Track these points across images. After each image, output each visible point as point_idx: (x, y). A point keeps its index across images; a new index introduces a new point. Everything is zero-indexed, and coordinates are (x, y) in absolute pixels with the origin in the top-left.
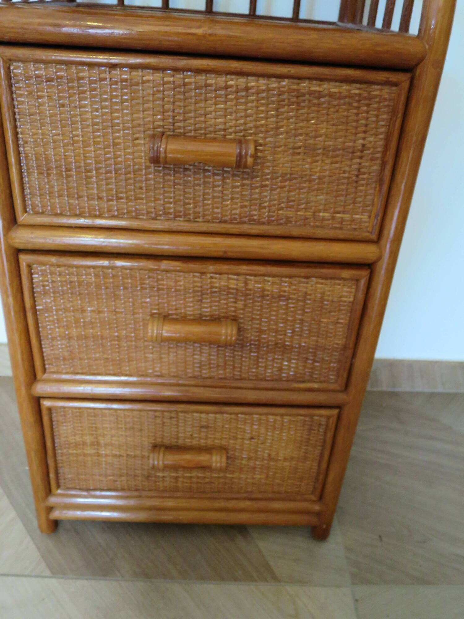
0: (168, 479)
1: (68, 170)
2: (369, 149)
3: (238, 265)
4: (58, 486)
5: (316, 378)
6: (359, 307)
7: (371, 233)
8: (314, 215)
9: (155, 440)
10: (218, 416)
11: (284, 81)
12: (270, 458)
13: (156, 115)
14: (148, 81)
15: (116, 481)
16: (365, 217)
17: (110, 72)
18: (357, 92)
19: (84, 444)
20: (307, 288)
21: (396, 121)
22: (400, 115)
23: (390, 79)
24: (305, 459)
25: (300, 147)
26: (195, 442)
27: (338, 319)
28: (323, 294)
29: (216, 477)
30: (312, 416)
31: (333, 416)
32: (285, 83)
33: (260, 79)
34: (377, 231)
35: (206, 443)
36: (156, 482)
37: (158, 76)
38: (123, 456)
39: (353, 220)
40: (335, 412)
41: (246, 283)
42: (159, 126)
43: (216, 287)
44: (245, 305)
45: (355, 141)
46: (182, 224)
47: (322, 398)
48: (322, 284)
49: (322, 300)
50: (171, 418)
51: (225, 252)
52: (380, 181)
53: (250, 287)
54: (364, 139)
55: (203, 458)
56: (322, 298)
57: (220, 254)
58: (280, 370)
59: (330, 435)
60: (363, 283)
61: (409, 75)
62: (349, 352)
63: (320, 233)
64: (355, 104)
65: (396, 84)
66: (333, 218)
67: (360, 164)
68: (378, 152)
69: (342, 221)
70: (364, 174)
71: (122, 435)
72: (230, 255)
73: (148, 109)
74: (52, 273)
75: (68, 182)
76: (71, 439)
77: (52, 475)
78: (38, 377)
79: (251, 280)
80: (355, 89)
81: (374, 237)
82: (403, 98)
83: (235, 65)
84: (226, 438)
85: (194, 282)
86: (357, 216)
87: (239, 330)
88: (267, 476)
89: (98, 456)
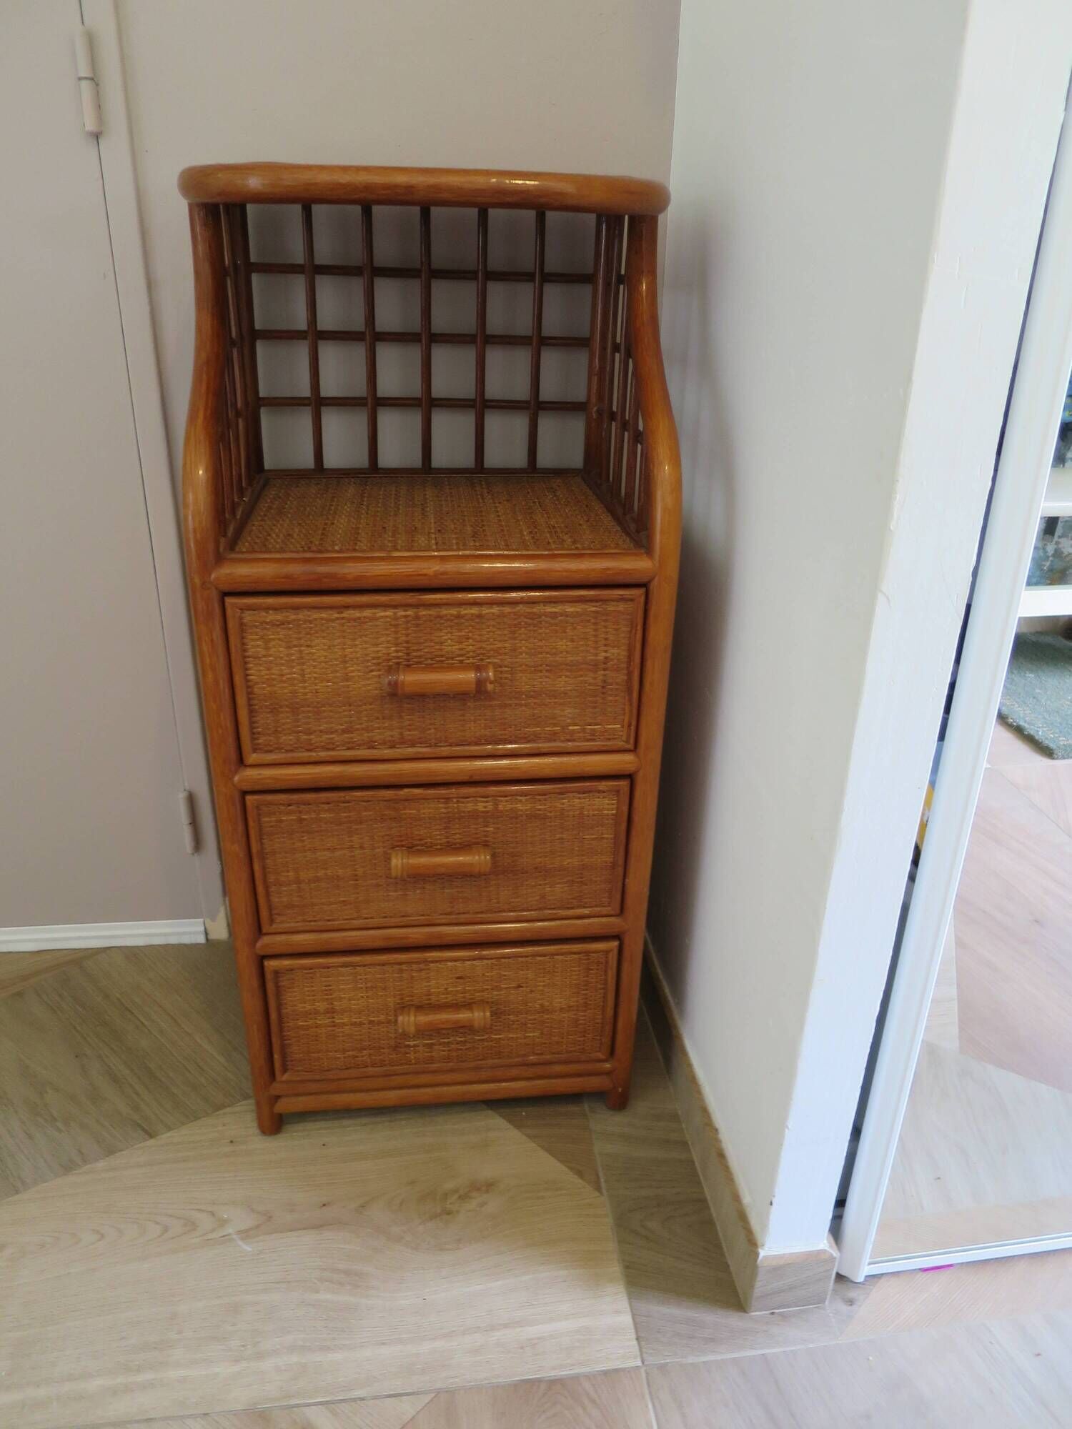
0: (420, 1048)
1: (300, 707)
2: (612, 660)
3: (485, 787)
4: (284, 1070)
5: (586, 903)
6: (622, 819)
7: (626, 741)
8: (563, 729)
9: (402, 999)
10: (477, 962)
12: (544, 1010)
13: (391, 648)
14: (380, 618)
15: (357, 1057)
16: (618, 726)
17: (342, 613)
18: (594, 609)
19: (317, 1012)
20: (563, 804)
21: (636, 633)
22: (640, 627)
23: (625, 596)
24: (586, 1006)
26: (450, 998)
27: (602, 834)
28: (582, 809)
29: (479, 1040)
30: (587, 953)
31: (611, 950)
34: (632, 739)
35: (464, 997)
36: (406, 1053)
37: (390, 612)
38: (364, 1024)
39: (605, 731)
40: (616, 943)
41: (496, 805)
42: (394, 658)
43: (464, 812)
45: (596, 655)
46: (422, 750)
48: (579, 798)
49: (582, 815)
50: (421, 970)
51: (471, 777)
52: (629, 690)
53: (501, 808)
54: (606, 651)
55: (463, 1016)
56: (581, 813)
57: (466, 778)
59: (611, 973)
60: (624, 792)
61: (643, 589)
62: (620, 870)
63: (572, 746)
64: (593, 621)
65: (631, 600)
66: (584, 730)
67: (605, 675)
68: (623, 663)
69: (594, 732)
70: (611, 684)
71: (362, 997)
72: (477, 778)
75: (299, 718)
76: (300, 1007)
77: (277, 1057)
78: (264, 931)
79: (501, 801)
80: (591, 608)
81: (631, 746)
82: (640, 612)
83: (468, 597)
84: (487, 989)
85: (439, 809)
86: (609, 727)
87: (494, 856)
88: (542, 1033)
89: (334, 1026)
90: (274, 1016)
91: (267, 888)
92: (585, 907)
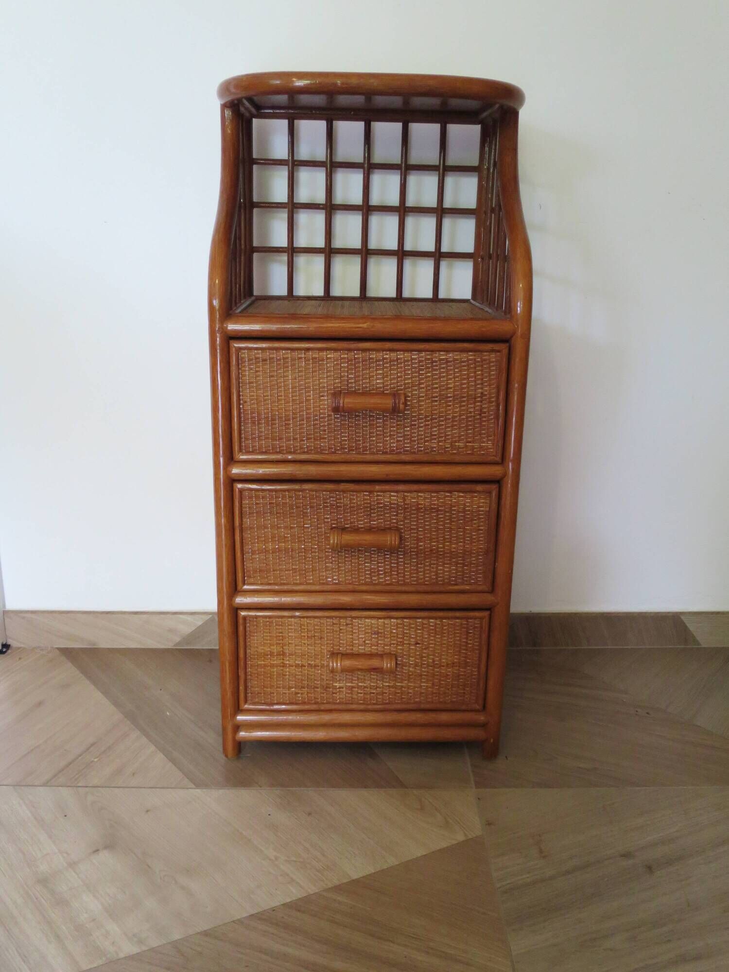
0: (344, 690)
1: (273, 420)
2: (486, 395)
3: (398, 485)
4: (246, 702)
5: (467, 581)
6: (493, 515)
7: (496, 456)
8: (452, 446)
9: (333, 647)
10: (387, 621)
11: (422, 354)
12: (434, 664)
13: (335, 380)
14: (330, 358)
15: (298, 693)
16: (490, 444)
17: (305, 354)
18: (473, 357)
19: (272, 654)
20: (451, 501)
21: (502, 376)
22: (505, 371)
23: (494, 348)
24: (466, 664)
25: (437, 397)
26: (367, 649)
27: (479, 526)
28: (464, 504)
29: (386, 686)
30: (467, 618)
31: (485, 618)
32: (423, 354)
33: (406, 352)
34: (500, 455)
35: (377, 649)
36: (333, 693)
37: (337, 354)
38: (305, 666)
39: (481, 447)
40: (486, 614)
41: (404, 499)
42: (338, 387)
43: (381, 503)
44: (405, 518)
45: (475, 391)
46: (355, 456)
47: (474, 599)
48: (463, 497)
49: (464, 511)
50: (347, 625)
51: (387, 475)
52: (497, 417)
53: (407, 502)
54: (482, 388)
55: (376, 661)
56: (464, 509)
57: (384, 477)
58: (437, 574)
59: (484, 636)
60: (494, 494)
61: (508, 344)
62: (491, 556)
63: (458, 458)
64: (473, 366)
65: (499, 351)
66: (466, 447)
67: (481, 406)
68: (493, 397)
69: (473, 448)
70: (485, 413)
71: (304, 644)
72: (391, 478)
73: (330, 376)
74: (257, 497)
75: (272, 428)
76: (261, 649)
77: (242, 688)
78: (239, 588)
79: (407, 496)
80: (471, 356)
81: (498, 459)
82: (505, 360)
83: (388, 345)
84: (394, 644)
85: (364, 500)
86: (484, 444)
87: (401, 538)
88: (433, 684)
89: (283, 667)
90: (241, 655)
91: (243, 554)
92: (467, 584)
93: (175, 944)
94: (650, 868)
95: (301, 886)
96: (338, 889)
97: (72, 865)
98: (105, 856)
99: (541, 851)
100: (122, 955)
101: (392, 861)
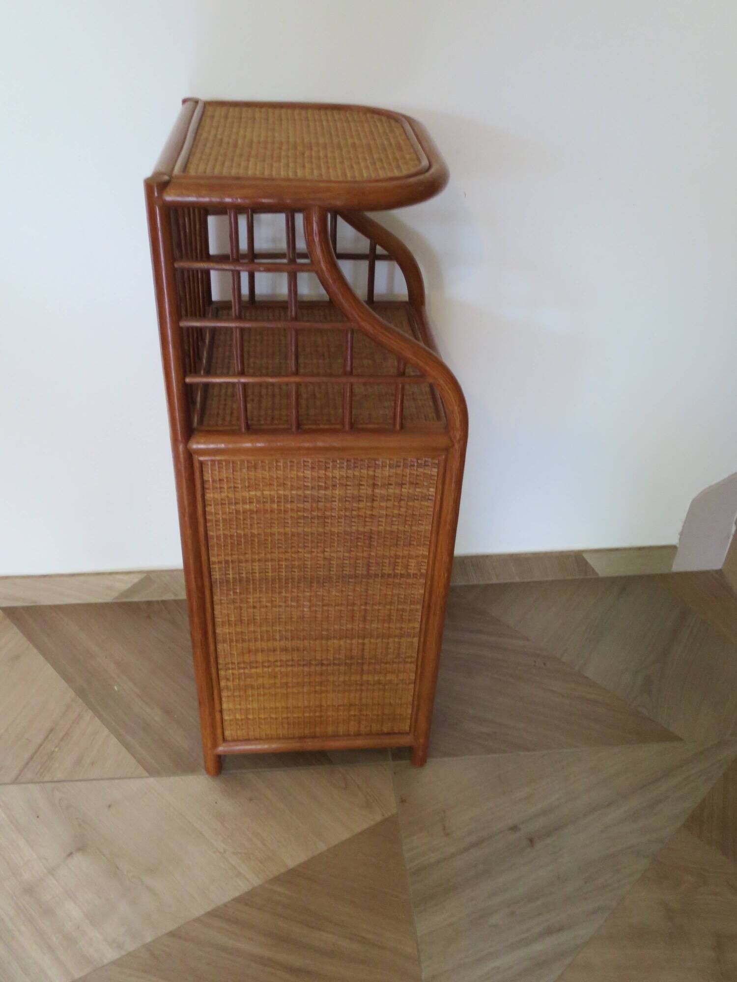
93: (148, 947)
94: (531, 841)
95: (248, 880)
96: (277, 880)
97: (52, 871)
98: (78, 858)
99: (444, 829)
100: (106, 962)
101: (322, 847)
